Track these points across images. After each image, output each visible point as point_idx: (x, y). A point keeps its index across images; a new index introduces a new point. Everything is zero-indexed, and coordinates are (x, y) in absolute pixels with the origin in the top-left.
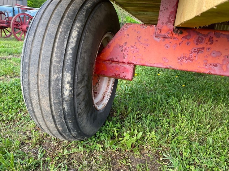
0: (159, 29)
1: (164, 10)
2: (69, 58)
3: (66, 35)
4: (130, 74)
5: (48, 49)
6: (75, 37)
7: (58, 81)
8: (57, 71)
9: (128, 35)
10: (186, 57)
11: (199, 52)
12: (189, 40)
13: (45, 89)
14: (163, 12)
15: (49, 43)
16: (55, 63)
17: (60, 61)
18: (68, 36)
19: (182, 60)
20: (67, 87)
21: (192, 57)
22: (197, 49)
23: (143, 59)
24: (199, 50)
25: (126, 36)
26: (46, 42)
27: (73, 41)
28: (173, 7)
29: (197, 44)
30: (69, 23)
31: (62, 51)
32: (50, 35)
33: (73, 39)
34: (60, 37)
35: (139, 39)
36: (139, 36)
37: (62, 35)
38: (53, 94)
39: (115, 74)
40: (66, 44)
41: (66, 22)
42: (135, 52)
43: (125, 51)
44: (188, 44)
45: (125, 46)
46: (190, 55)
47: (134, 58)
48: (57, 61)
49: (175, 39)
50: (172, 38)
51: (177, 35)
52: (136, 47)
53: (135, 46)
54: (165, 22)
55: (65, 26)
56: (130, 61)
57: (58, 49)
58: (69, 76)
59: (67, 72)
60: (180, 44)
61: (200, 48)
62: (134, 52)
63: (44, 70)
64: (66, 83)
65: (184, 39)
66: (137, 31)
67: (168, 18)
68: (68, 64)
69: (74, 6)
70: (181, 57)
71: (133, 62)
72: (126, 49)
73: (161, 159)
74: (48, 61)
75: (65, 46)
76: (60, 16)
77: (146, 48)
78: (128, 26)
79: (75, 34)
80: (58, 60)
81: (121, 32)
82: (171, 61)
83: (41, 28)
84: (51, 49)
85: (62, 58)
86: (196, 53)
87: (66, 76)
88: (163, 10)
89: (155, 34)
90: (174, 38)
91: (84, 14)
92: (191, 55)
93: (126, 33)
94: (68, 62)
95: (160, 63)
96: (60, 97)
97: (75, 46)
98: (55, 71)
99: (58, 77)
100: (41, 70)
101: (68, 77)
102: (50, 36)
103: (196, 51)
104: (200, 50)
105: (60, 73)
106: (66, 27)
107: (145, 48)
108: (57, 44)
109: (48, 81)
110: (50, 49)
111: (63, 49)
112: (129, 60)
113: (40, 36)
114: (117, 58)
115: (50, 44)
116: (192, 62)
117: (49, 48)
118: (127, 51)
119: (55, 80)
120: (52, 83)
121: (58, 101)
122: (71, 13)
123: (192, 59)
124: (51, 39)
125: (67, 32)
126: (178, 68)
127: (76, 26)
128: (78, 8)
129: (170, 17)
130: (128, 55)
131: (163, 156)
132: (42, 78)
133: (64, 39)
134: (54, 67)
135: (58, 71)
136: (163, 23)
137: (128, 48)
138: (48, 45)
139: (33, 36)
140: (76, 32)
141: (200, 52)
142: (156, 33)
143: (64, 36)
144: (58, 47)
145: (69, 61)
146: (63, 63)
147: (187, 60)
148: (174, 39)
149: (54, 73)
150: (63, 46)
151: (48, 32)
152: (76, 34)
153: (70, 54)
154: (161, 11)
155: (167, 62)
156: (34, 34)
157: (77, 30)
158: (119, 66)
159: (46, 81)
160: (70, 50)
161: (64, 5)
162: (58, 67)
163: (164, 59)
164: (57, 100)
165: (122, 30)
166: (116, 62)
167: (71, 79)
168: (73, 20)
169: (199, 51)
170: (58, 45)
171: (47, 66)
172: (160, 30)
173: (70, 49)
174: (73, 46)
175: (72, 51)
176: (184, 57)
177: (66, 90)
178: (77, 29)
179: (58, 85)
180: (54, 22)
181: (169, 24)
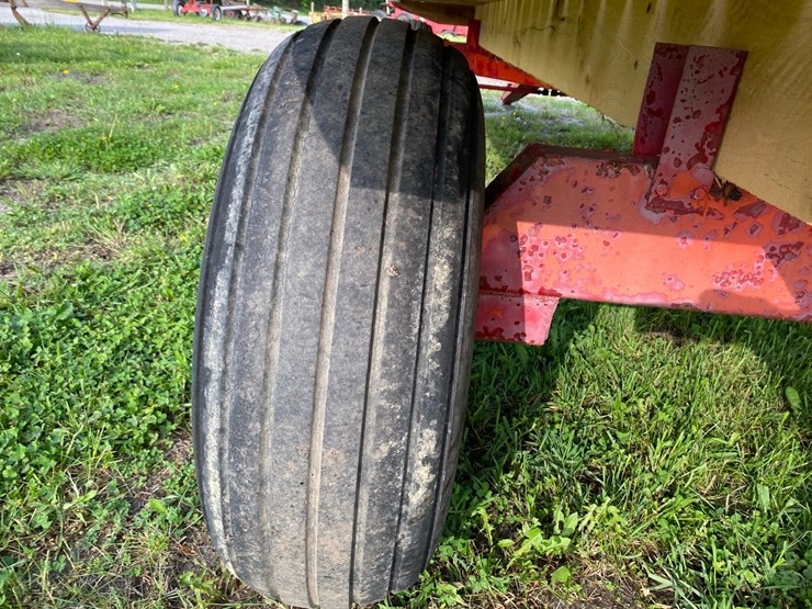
0: (662, 182)
1: (688, 117)
2: (432, 372)
3: (413, 285)
4: (541, 328)
5: (352, 350)
6: (443, 287)
7: (394, 464)
8: (390, 430)
9: (548, 200)
10: (741, 273)
11: (783, 258)
12: (759, 220)
13: (341, 501)
14: (681, 123)
15: (353, 324)
16: (383, 402)
17: (402, 391)
18: (420, 288)
19: (727, 281)
20: (423, 474)
21: (759, 273)
22: (778, 247)
23: (593, 281)
24: (784, 250)
25: (541, 203)
26: (338, 320)
27: (440, 306)
28: (718, 111)
29: (781, 232)
30: (416, 232)
31: (405, 352)
32: (352, 293)
33: (439, 294)
34: (391, 296)
35: (589, 214)
36: (590, 205)
37: (399, 286)
38: (370, 509)
39: (486, 329)
40: (417, 323)
41: (404, 228)
42: (568, 257)
43: (531, 254)
44: (752, 233)
45: (534, 238)
46: (756, 265)
47: (564, 276)
48: (389, 391)
49: (713, 214)
50: (702, 214)
51: (722, 201)
52: (575, 241)
53: (569, 236)
54: (685, 159)
55: (403, 245)
56: (548, 286)
57: (393, 346)
58: (430, 438)
59: (426, 425)
60: (727, 231)
61: (790, 245)
62: (564, 256)
63: (340, 433)
64: (420, 463)
65: (742, 216)
66: (581, 186)
67: (697, 145)
68: (428, 394)
69: (415, 146)
70: (724, 273)
71: (559, 291)
72: (535, 248)
73: (646, 592)
74: (357, 397)
75: (416, 331)
76: (376, 202)
77: (612, 244)
78: (550, 169)
79: (441, 273)
80: (394, 387)
81: (520, 190)
82: (691, 286)
83: (306, 259)
84: (363, 351)
85: (408, 379)
86: (775, 259)
87: (419, 440)
88: (683, 118)
89: (647, 197)
90: (708, 213)
91: (456, 178)
92: (759, 267)
93: (539, 192)
94: (427, 390)
95: (653, 293)
96: (394, 514)
97: (448, 322)
98: (383, 432)
99: (392, 450)
100: (328, 433)
101: (426, 443)
102: (356, 297)
103: (776, 255)
104: (788, 251)
105: (402, 434)
106: (407, 251)
107: (606, 244)
108: (387, 325)
109: (353, 470)
110: (360, 350)
111: (410, 341)
112: (547, 284)
113: (307, 296)
114: (498, 279)
115: (358, 328)
116: (758, 287)
117: (358, 347)
118: (541, 255)
119: (383, 464)
120: (370, 474)
121: (384, 529)
122: (414, 182)
123: (759, 277)
124: (360, 308)
125: (416, 270)
126: (711, 308)
127: (443, 240)
128: (431, 156)
129: (703, 143)
130: (541, 266)
131: (650, 579)
132: (331, 462)
133: (410, 301)
134: (380, 416)
135: (396, 429)
136: (678, 162)
137: (546, 243)
138: (352, 335)
139: (268, 293)
140: (446, 267)
141: (787, 256)
142: (650, 193)
143: (409, 291)
144: (389, 339)
145: (432, 385)
146: (410, 396)
147: (742, 281)
148: (710, 216)
149: (377, 438)
150: (410, 330)
151: (343, 278)
152: (446, 274)
153: (434, 356)
154: (677, 120)
155: (677, 288)
156: (274, 284)
157: (448, 258)
158: (502, 302)
159: (346, 471)
160: (434, 341)
161: (377, 148)
162: (393, 414)
163: (670, 279)
164: (382, 527)
165: (527, 181)
166: (496, 289)
167: (436, 446)
168: (425, 215)
169: (784, 254)
170: (390, 330)
171: (353, 417)
172: (667, 184)
173: (431, 337)
174: (442, 325)
175: (439, 344)
176: (735, 272)
177: (418, 486)
178: (448, 252)
179: (391, 477)
180: (355, 231)
181: (700, 164)
